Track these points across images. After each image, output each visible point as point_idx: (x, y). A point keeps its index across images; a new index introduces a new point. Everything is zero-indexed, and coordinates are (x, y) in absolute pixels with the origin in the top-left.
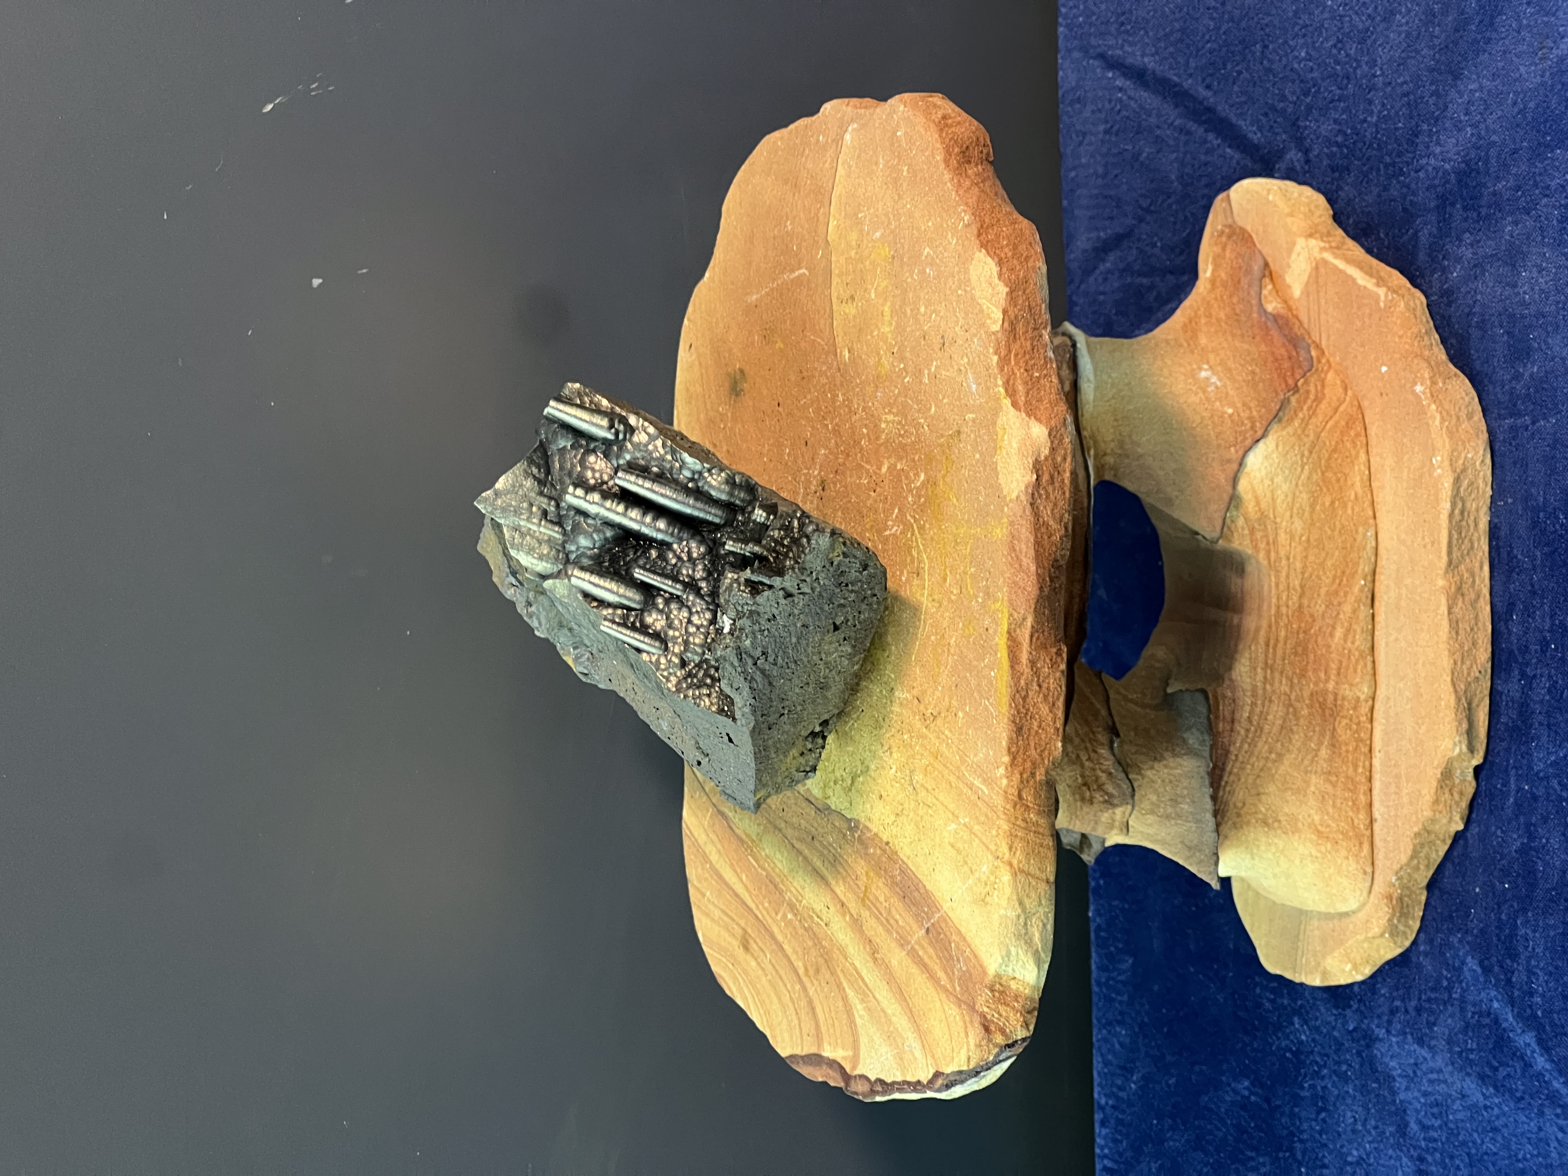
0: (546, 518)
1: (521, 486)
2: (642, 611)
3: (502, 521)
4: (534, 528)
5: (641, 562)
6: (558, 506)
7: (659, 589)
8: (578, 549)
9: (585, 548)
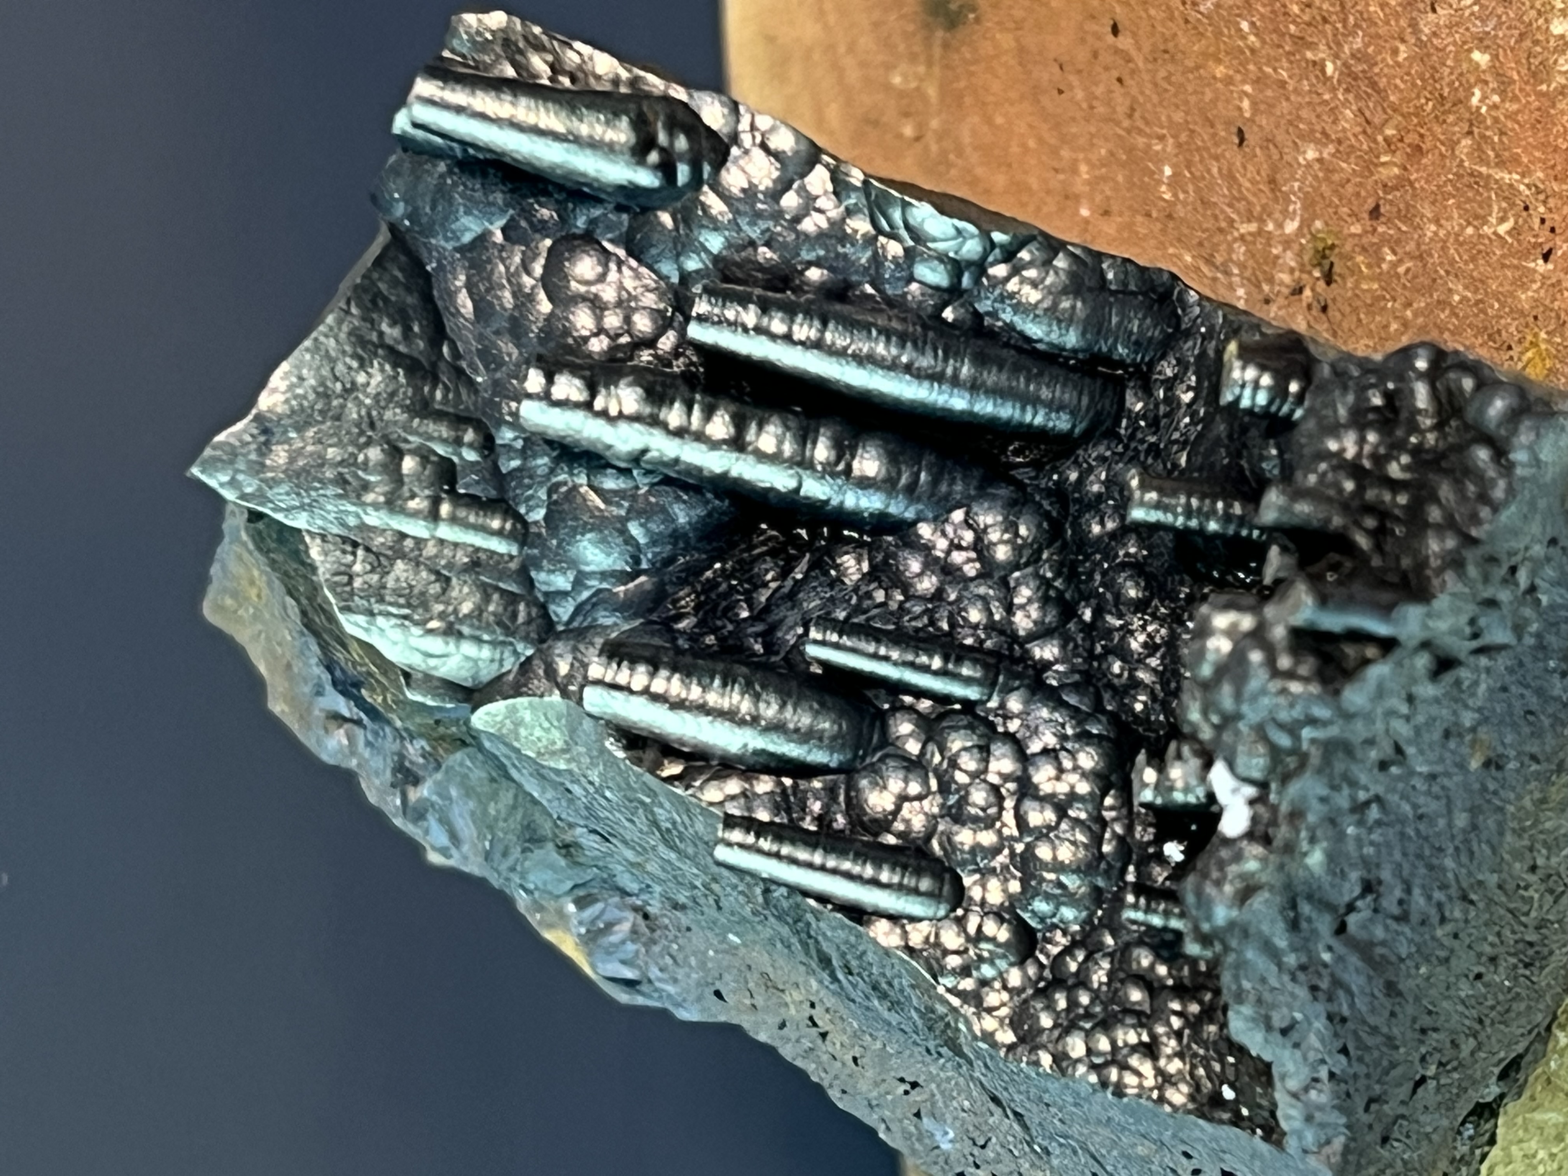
0: (452, 492)
1: (351, 389)
2: (848, 771)
3: (300, 521)
4: (417, 528)
5: (812, 604)
6: (487, 445)
7: (897, 688)
8: (579, 583)
9: (604, 575)
